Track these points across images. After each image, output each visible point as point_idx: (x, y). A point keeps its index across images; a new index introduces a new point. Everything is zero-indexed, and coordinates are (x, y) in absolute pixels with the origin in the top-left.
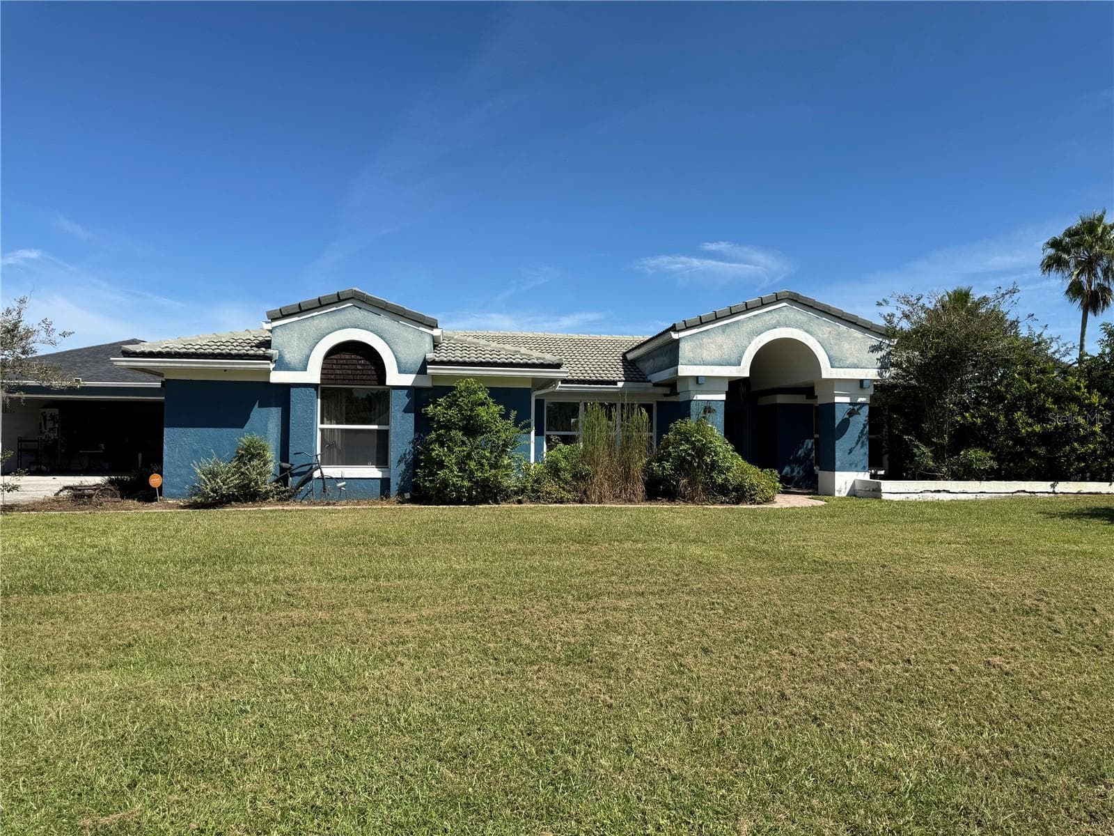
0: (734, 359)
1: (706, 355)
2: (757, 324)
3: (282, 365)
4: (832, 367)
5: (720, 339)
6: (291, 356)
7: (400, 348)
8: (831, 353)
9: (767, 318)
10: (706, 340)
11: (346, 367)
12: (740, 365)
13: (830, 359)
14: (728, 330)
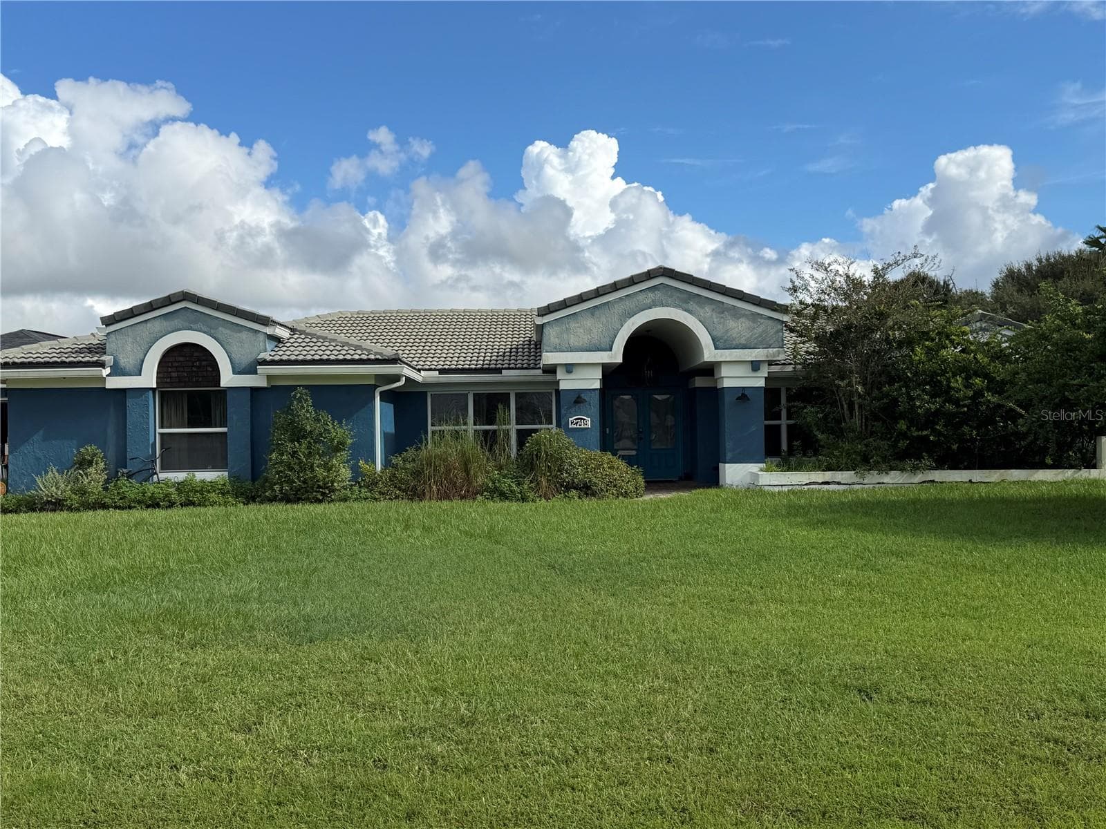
0: (605, 344)
1: (573, 341)
2: (630, 304)
3: (117, 371)
4: (716, 349)
5: (588, 322)
6: (126, 361)
7: (234, 349)
8: (715, 333)
9: (641, 297)
10: (573, 325)
11: (182, 369)
12: (611, 350)
13: (713, 340)
14: (597, 313)
